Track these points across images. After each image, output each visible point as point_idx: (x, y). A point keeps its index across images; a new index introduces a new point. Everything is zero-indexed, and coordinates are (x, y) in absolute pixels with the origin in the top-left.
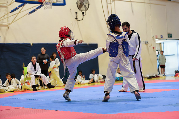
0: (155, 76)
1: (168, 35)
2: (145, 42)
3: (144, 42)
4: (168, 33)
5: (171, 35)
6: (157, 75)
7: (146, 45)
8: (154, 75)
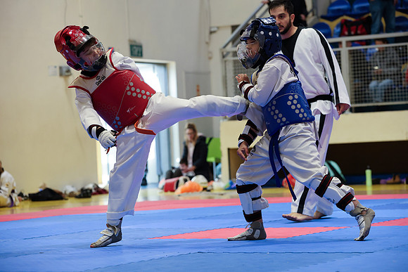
0: (94, 191)
1: (131, 46)
2: (61, 68)
3: (58, 70)
4: (130, 41)
5: (140, 47)
6: (98, 187)
7: (61, 80)
8: (90, 186)
